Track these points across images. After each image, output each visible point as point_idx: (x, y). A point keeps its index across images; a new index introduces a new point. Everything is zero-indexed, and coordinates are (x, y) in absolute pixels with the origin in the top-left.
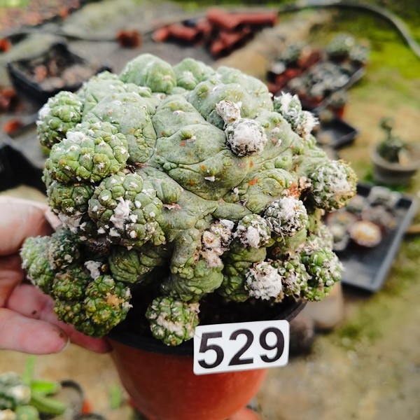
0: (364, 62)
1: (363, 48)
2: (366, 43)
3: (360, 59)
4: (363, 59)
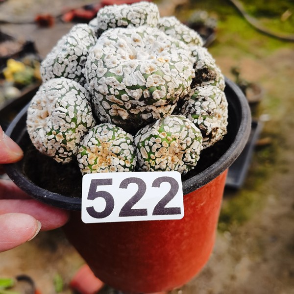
0: (214, 29)
1: (213, 19)
2: (214, 16)
3: (212, 27)
4: (214, 27)
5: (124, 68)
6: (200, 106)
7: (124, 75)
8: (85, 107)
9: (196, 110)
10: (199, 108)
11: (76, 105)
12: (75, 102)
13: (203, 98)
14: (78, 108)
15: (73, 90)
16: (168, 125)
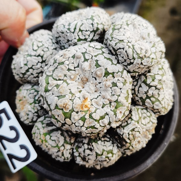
5: (55, 87)
6: (85, 149)
7: (50, 90)
8: (37, 73)
9: (81, 147)
10: (84, 149)
11: (31, 68)
12: (33, 65)
13: (92, 148)
14: (31, 70)
15: (40, 57)
16: (51, 137)
